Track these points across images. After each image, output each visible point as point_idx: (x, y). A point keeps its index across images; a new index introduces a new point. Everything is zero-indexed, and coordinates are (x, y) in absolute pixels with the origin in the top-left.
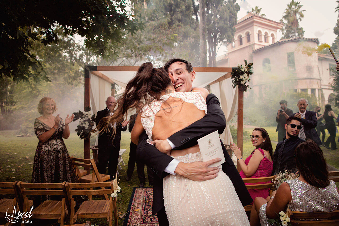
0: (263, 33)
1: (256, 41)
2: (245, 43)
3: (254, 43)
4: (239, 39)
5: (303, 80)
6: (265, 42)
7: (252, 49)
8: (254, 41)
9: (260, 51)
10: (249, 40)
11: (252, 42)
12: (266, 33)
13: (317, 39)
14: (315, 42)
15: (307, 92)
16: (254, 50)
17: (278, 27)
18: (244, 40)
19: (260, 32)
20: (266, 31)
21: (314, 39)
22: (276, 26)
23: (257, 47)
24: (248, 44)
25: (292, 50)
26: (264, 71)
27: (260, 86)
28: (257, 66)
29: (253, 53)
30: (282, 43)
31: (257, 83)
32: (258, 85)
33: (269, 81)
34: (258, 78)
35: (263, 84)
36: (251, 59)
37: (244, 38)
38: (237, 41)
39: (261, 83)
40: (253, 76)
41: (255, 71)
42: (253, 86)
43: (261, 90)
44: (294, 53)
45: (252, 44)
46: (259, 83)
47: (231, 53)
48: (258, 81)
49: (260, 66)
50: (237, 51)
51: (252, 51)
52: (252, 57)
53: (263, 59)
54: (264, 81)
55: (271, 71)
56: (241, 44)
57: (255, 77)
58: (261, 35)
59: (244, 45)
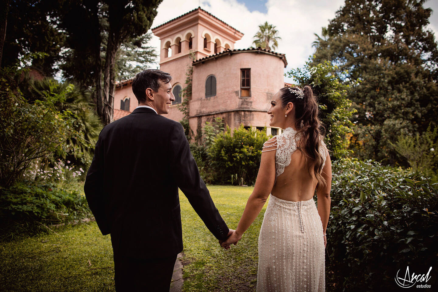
0: (213, 40)
1: (201, 49)
3: (196, 51)
4: (177, 44)
5: (260, 113)
7: (193, 59)
8: (197, 48)
9: (203, 63)
12: (217, 41)
13: (284, 55)
14: (281, 58)
15: (266, 131)
16: (195, 61)
18: (184, 46)
19: (207, 36)
21: (280, 54)
24: (189, 52)
25: (248, 66)
26: (206, 95)
27: (199, 118)
28: (197, 87)
29: (193, 65)
30: (235, 52)
31: (196, 114)
32: (198, 116)
33: (212, 111)
34: (198, 105)
35: (204, 115)
36: (190, 75)
37: (184, 42)
38: (174, 46)
39: (201, 113)
40: (191, 102)
41: (195, 95)
42: (189, 118)
43: (201, 124)
44: (251, 69)
45: (194, 51)
46: (198, 113)
47: (165, 65)
48: (197, 111)
49: (202, 87)
50: (173, 62)
51: (192, 62)
52: (191, 72)
53: (207, 76)
54: (205, 111)
55: (217, 95)
56: (180, 51)
57: (193, 103)
58: (210, 42)
59: (183, 54)
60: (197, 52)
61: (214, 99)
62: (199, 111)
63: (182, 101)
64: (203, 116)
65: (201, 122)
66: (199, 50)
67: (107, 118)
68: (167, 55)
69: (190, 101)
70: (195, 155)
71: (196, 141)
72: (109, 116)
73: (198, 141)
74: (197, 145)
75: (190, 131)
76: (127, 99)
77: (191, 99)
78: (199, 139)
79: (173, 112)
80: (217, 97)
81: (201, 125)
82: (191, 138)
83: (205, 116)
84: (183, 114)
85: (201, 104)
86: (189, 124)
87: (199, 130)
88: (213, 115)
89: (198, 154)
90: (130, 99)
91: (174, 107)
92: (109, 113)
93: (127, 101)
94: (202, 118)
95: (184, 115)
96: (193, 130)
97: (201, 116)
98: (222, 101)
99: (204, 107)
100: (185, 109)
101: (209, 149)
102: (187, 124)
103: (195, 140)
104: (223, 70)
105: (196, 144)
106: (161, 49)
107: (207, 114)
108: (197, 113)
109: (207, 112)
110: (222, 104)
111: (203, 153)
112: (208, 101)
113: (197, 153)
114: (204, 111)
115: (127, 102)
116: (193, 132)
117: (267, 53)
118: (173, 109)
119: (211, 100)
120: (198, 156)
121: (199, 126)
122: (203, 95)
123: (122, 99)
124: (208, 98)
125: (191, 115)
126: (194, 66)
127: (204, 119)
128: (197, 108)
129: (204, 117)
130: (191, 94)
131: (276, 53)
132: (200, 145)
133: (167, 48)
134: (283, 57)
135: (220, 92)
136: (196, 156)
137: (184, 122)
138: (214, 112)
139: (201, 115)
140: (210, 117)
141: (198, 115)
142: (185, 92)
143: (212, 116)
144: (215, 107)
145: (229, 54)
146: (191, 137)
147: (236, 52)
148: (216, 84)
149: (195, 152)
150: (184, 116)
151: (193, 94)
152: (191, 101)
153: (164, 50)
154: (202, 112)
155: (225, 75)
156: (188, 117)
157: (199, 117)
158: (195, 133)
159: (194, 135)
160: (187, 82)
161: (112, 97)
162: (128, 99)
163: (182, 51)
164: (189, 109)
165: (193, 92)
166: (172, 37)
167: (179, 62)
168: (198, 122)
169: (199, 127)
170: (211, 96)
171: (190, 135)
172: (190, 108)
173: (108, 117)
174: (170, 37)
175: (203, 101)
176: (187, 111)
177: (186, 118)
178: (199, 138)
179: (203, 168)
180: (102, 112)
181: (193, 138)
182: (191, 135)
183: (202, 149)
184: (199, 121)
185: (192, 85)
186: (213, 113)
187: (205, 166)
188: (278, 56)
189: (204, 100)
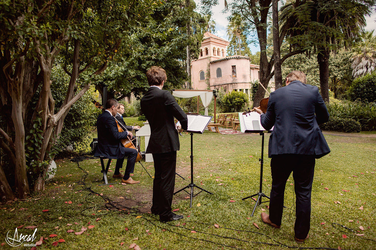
0: (217, 49)
1: (212, 55)
2: (204, 56)
5: (241, 84)
6: (218, 55)
7: (210, 60)
8: (211, 55)
9: (215, 62)
10: (207, 53)
11: (209, 55)
12: (218, 49)
15: (243, 91)
17: (226, 44)
19: (214, 48)
20: (219, 47)
22: (225, 44)
23: (213, 60)
24: (206, 56)
25: (235, 64)
26: (217, 76)
33: (220, 83)
34: (214, 81)
36: (209, 67)
37: (204, 51)
41: (212, 76)
49: (215, 73)
50: (199, 61)
53: (217, 68)
54: (217, 83)
58: (215, 50)
60: (211, 57)
61: (221, 78)
62: (214, 84)
63: (205, 79)
77: (210, 78)
84: (207, 84)
91: (201, 82)
98: (224, 79)
117: (242, 58)
125: (211, 85)
126: (210, 64)
129: (217, 86)
135: (223, 75)
142: (207, 75)
145: (227, 60)
148: (221, 72)
155: (225, 68)
160: (207, 70)
167: (202, 61)
168: (214, 88)
172: (210, 82)
185: (210, 72)
189: (216, 79)
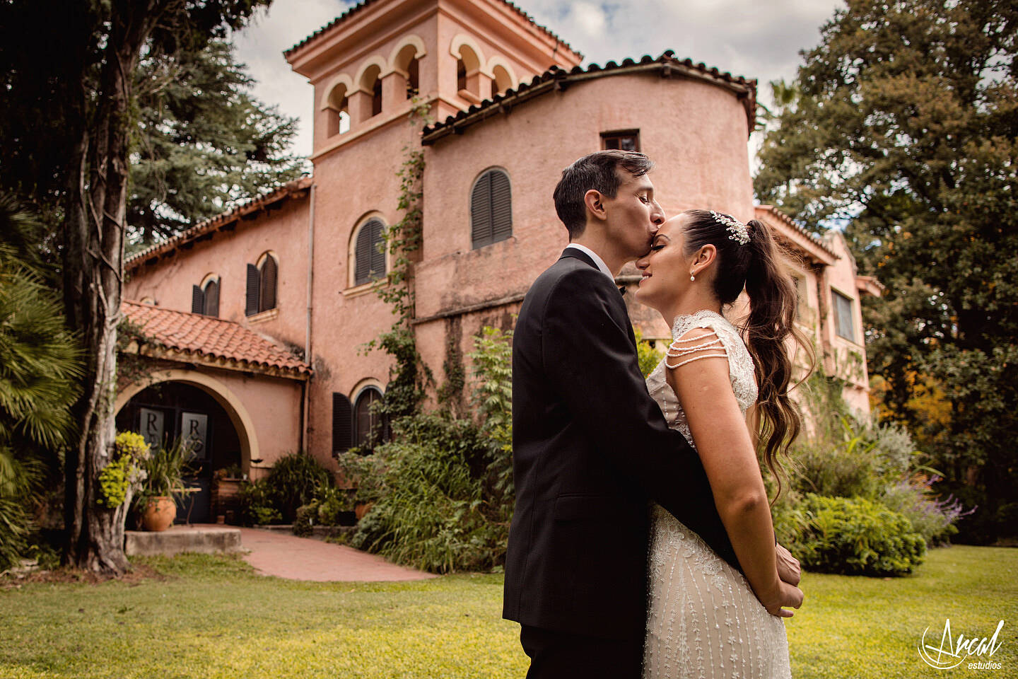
0: (485, 69)
1: (448, 93)
2: (394, 104)
3: (433, 98)
4: (366, 88)
8: (435, 88)
9: (460, 131)
12: (499, 73)
13: (753, 84)
14: (740, 97)
16: (431, 126)
18: (391, 91)
19: (467, 54)
21: (741, 80)
22: (548, 53)
24: (406, 107)
25: (629, 120)
26: (474, 239)
27: (452, 322)
28: (441, 214)
29: (424, 143)
30: (576, 77)
31: (438, 309)
32: (446, 314)
33: (499, 294)
34: (447, 275)
35: (470, 308)
36: (414, 179)
37: (393, 78)
38: (358, 97)
39: (459, 304)
40: (419, 269)
41: (433, 243)
42: (416, 325)
43: (458, 342)
44: (642, 132)
45: (426, 100)
46: (447, 307)
47: (328, 161)
48: (444, 297)
49: (459, 214)
50: (355, 148)
51: (421, 133)
52: (419, 168)
53: (475, 175)
54: (474, 294)
55: (514, 235)
56: (377, 109)
57: (430, 271)
58: (477, 75)
59: (387, 115)
60: (435, 103)
61: (505, 250)
62: (449, 299)
63: (389, 269)
64: (467, 313)
65: (460, 335)
66: (442, 96)
67: (95, 310)
68: (334, 129)
69: (416, 267)
70: (441, 454)
71: (443, 405)
72: (99, 299)
73: (449, 405)
74: (448, 419)
75: (420, 368)
76: (211, 283)
77: (419, 259)
78: (454, 398)
79: (357, 310)
80: (516, 242)
81: (458, 348)
82: (423, 396)
83: (474, 312)
84: (394, 312)
85: (456, 271)
86: (414, 346)
87: (452, 364)
88: (505, 305)
89: (453, 451)
90: (220, 279)
91: (362, 294)
92: (101, 288)
93: (212, 287)
94: (463, 321)
95: (398, 316)
96: (431, 368)
97: (458, 316)
98: (535, 256)
99: (467, 282)
100: (402, 294)
101: (499, 429)
102: (407, 346)
103: (441, 400)
104: (532, 145)
105: (442, 415)
106: (315, 111)
107: (481, 305)
108: (442, 304)
109: (481, 299)
110: (538, 264)
111: (470, 446)
112: (482, 258)
113: (448, 449)
114: (467, 296)
115: (212, 289)
116: (429, 373)
117: (694, 72)
118: (357, 300)
119: (494, 256)
120: (455, 457)
121: (453, 351)
122: (463, 239)
123: (197, 283)
124: (484, 249)
125: (421, 313)
126: (427, 148)
127: (468, 325)
128: (444, 288)
129: (471, 318)
130: (419, 242)
131: (727, 77)
132: (458, 418)
133: (334, 107)
134: (750, 90)
135: (526, 224)
136: (444, 459)
137: (397, 338)
138: (505, 296)
139: (457, 309)
140: (494, 313)
141: (447, 310)
142: (400, 238)
143: (501, 312)
144: (509, 277)
145: (557, 86)
146: (423, 393)
147: (582, 76)
148: (510, 196)
149: (441, 444)
150: (398, 320)
151: (427, 243)
152: (422, 265)
153: (327, 113)
154: (463, 300)
155: (543, 162)
156: (413, 321)
157: (452, 318)
158: (440, 377)
159: (435, 383)
160: (404, 205)
161: (116, 224)
162: (216, 280)
163: (384, 108)
164: (414, 293)
165: (425, 234)
166: (351, 68)
167: (374, 145)
168: (449, 337)
169: (453, 355)
170: (493, 241)
171: (420, 384)
172: (418, 291)
173: (95, 302)
174: (344, 70)
175: (463, 262)
176: (406, 301)
177: (403, 327)
178: (454, 393)
179: (476, 503)
180: (80, 290)
181: (431, 394)
182: (424, 384)
183: (471, 434)
184: (452, 331)
185: (422, 213)
186: (502, 301)
187: (484, 497)
188: (733, 85)
189: (469, 256)
